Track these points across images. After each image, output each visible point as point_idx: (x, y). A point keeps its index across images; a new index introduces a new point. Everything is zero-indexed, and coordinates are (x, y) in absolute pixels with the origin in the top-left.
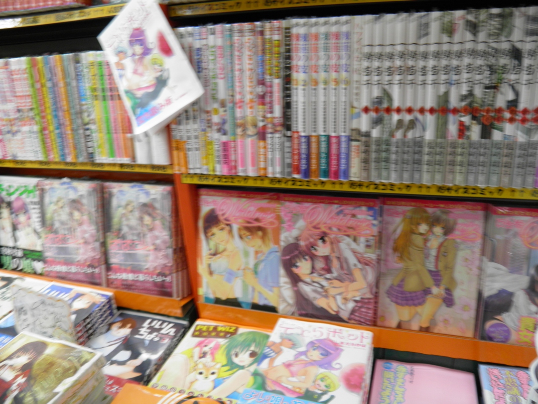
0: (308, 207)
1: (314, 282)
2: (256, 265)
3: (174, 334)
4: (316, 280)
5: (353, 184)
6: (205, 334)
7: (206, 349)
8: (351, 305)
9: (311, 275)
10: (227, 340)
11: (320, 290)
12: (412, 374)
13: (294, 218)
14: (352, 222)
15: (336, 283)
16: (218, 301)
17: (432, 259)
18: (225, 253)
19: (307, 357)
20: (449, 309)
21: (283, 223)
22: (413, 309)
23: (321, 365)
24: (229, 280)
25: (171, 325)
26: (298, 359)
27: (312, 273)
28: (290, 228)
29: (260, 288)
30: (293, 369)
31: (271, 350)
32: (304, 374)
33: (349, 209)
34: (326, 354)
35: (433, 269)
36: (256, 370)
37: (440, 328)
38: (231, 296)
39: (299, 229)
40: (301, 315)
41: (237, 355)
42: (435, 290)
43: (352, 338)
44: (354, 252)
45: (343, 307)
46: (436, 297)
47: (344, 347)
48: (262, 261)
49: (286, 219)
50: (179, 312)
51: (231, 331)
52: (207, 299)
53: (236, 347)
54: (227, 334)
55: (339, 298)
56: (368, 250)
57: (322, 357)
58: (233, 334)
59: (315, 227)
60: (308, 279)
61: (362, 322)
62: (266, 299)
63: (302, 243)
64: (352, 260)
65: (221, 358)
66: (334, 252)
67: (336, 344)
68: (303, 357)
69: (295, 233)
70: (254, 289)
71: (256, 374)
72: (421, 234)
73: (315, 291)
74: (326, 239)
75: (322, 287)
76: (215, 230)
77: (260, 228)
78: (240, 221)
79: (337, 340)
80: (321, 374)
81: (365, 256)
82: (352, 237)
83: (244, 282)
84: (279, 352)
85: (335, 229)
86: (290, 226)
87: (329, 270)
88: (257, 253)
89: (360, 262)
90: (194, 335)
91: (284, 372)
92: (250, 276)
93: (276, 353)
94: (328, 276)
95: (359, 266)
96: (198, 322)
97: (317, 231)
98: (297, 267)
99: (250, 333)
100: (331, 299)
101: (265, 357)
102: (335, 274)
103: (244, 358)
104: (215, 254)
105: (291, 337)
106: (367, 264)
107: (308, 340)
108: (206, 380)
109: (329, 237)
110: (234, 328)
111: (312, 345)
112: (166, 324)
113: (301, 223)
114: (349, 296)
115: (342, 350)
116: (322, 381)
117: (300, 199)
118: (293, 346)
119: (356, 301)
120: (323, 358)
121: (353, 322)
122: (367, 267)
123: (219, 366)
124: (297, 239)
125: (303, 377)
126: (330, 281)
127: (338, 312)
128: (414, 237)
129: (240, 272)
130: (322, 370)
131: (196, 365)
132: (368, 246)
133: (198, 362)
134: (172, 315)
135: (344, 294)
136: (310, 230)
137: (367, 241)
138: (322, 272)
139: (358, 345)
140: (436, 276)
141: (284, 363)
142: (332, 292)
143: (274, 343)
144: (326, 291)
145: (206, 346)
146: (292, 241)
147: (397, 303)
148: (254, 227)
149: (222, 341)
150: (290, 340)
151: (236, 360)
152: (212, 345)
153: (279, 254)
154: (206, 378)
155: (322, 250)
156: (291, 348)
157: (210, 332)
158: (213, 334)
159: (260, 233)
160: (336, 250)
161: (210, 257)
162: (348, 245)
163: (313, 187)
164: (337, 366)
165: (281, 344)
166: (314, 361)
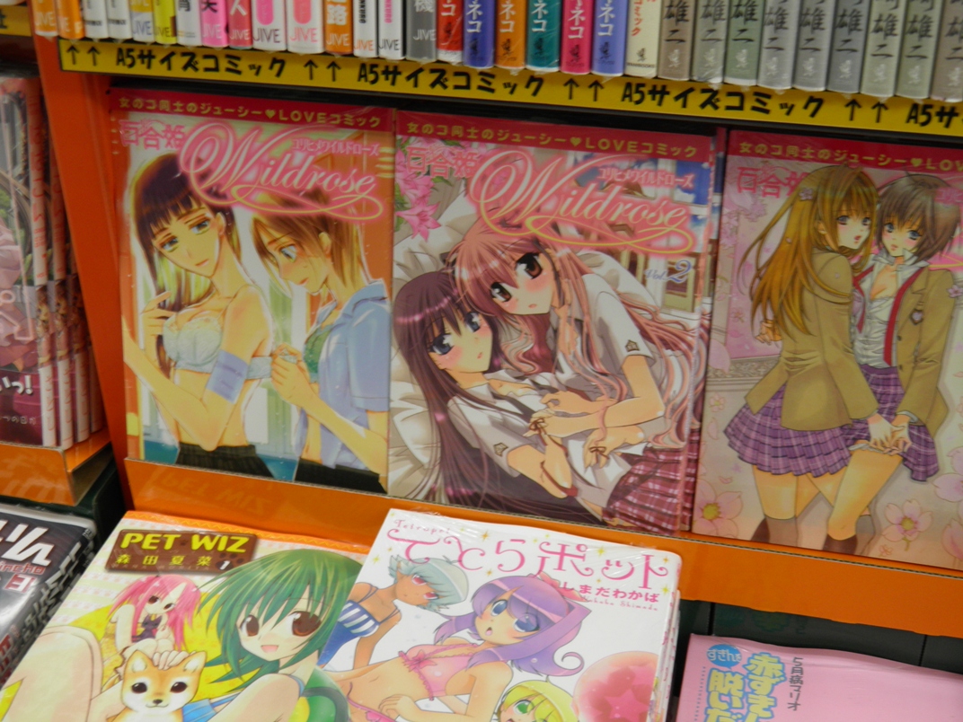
0: (483, 159)
1: (497, 397)
2: (313, 343)
3: (47, 563)
4: (503, 391)
5: (633, 87)
6: (150, 560)
7: (155, 610)
8: (615, 470)
9: (489, 376)
10: (220, 580)
11: (519, 422)
12: (797, 681)
13: (439, 190)
14: (626, 210)
15: (570, 401)
16: (189, 455)
17: (877, 332)
18: (209, 303)
19: (475, 633)
20: (918, 487)
21: (402, 205)
22: (807, 485)
23: (518, 657)
24: (225, 389)
25: (38, 532)
26: (447, 642)
27: (493, 368)
28: (425, 223)
29: (323, 413)
30: (434, 671)
31: (364, 611)
32: (469, 689)
33: (617, 167)
34: (535, 623)
35: (877, 361)
36: (314, 677)
37: (889, 546)
38: (231, 440)
39: (451, 226)
40: (456, 499)
41: (253, 628)
42: (879, 428)
43: (615, 572)
44: (629, 305)
45: (589, 476)
46: (882, 447)
47: (593, 603)
48: (332, 329)
49: (411, 195)
50: (62, 490)
51: (233, 549)
52: (154, 449)
53: (251, 601)
54: (221, 561)
55: (576, 448)
56: (674, 299)
57: (523, 633)
58: (237, 559)
59: (504, 223)
60: (481, 390)
61: (648, 523)
62: (344, 448)
63: (463, 274)
64: (623, 330)
65: (203, 637)
66: (563, 302)
67: (565, 592)
68: (465, 635)
69: (440, 240)
70: (305, 418)
71: (314, 691)
72: (843, 251)
73: (504, 426)
74: (542, 260)
75: (526, 413)
76: (176, 226)
77: (324, 223)
78: (261, 197)
79: (569, 578)
80: (518, 686)
81: (663, 317)
82: (625, 257)
83: (271, 393)
84: (388, 620)
85: (569, 231)
86: (422, 217)
87: (547, 361)
88: (314, 301)
89: (645, 335)
90: (112, 566)
91: (405, 681)
92: (294, 377)
93: (377, 623)
94: (545, 379)
95: (644, 348)
96: (127, 523)
97: (514, 237)
98: (445, 349)
99: (294, 555)
100: (553, 451)
101: (344, 634)
102: (567, 374)
103: (276, 638)
104: (177, 307)
105: (424, 570)
106: (667, 345)
107: (477, 581)
108: (158, 710)
109: (549, 256)
110: (243, 540)
111: (494, 595)
112: (21, 528)
113: (461, 209)
114: (610, 442)
115: (586, 612)
116: (523, 709)
117: (457, 131)
118: (434, 598)
119: (630, 459)
120: (525, 639)
121: (617, 521)
122: (669, 352)
123: (196, 662)
124: (447, 259)
125: (465, 698)
126: (549, 396)
127: (573, 492)
128: (821, 259)
129: (263, 364)
130: (521, 676)
131: (124, 662)
132: (672, 287)
133: (127, 654)
134: (40, 499)
135: (594, 436)
136: (489, 231)
137: (672, 271)
138: (526, 368)
139: (635, 595)
140: (885, 383)
141: (402, 654)
142: (556, 428)
143: (372, 590)
144: (537, 426)
145: (153, 600)
146: (429, 265)
147: (759, 466)
148: (305, 220)
149: (205, 584)
150: (421, 580)
151: (251, 644)
152: (173, 596)
153: (387, 307)
154: (158, 702)
155: (529, 296)
156: (423, 606)
157: (165, 556)
158: (177, 560)
159: (325, 238)
160: (570, 295)
161: (164, 313)
162: (614, 282)
163: (501, 95)
164: (571, 663)
165: (393, 592)
166: (500, 646)
